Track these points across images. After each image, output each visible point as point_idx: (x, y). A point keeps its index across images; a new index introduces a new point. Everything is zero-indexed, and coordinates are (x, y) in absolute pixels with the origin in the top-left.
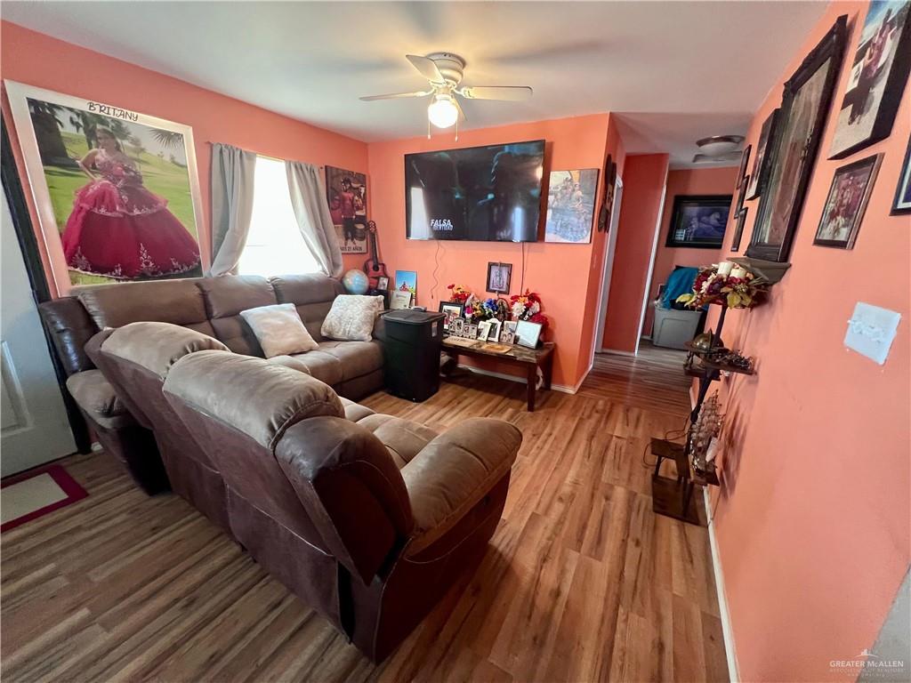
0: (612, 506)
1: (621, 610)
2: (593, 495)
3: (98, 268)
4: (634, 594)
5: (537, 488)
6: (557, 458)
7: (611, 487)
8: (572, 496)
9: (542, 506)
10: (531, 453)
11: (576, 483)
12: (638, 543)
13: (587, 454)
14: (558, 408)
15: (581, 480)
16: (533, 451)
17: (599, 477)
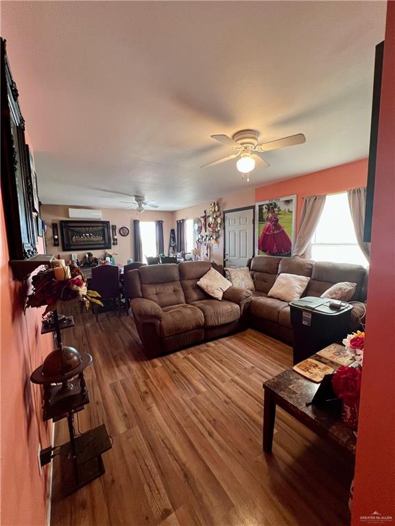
0: (120, 412)
1: (95, 377)
2: (134, 410)
3: (264, 251)
4: (92, 384)
5: (162, 388)
6: (177, 416)
7: (129, 427)
8: (143, 400)
9: (150, 384)
10: (193, 404)
11: (149, 409)
12: (97, 403)
13: (166, 442)
14: (271, 495)
15: (149, 414)
16: (194, 405)
17: (141, 427)
